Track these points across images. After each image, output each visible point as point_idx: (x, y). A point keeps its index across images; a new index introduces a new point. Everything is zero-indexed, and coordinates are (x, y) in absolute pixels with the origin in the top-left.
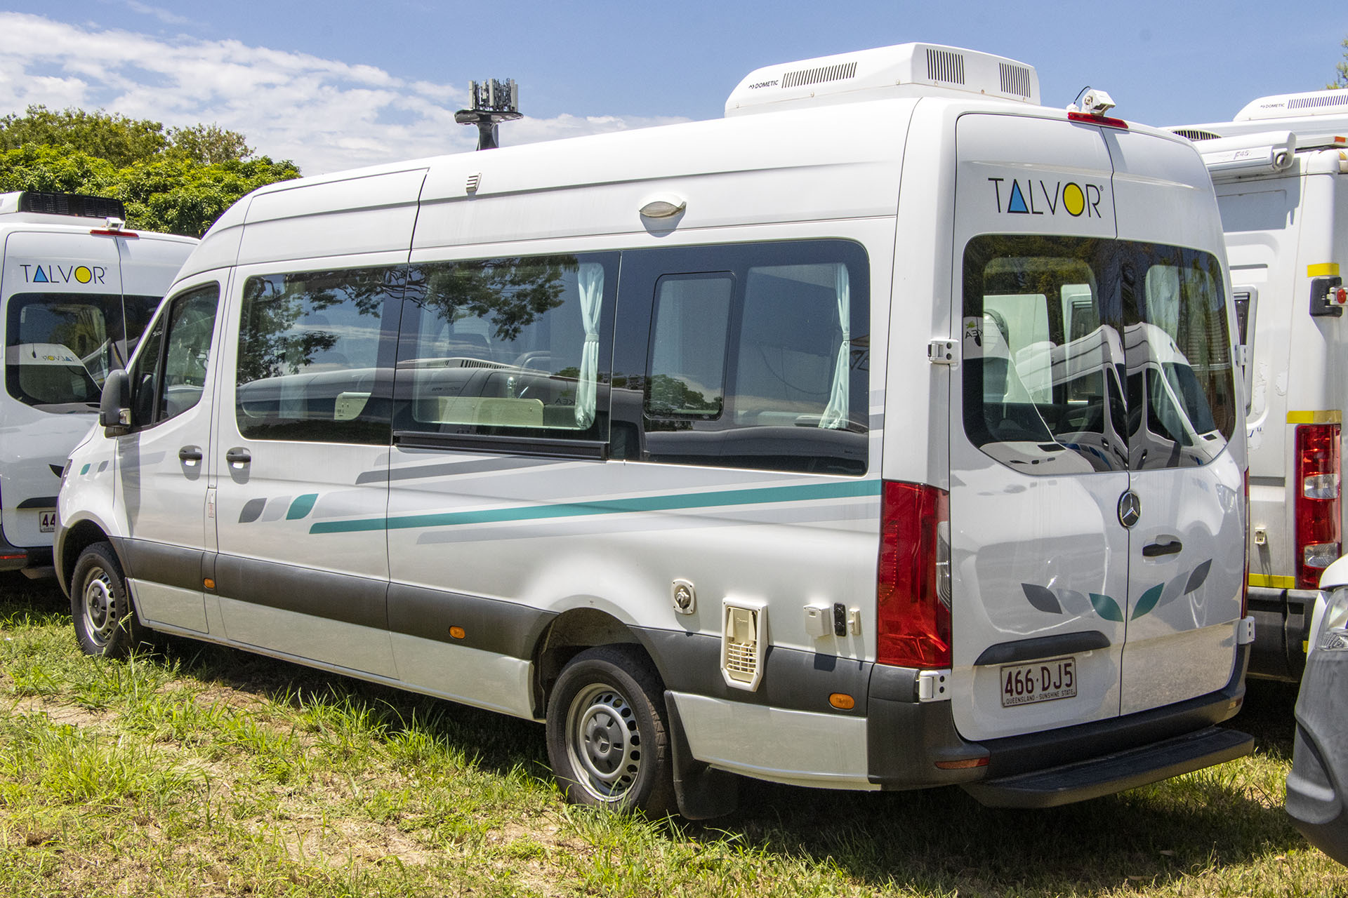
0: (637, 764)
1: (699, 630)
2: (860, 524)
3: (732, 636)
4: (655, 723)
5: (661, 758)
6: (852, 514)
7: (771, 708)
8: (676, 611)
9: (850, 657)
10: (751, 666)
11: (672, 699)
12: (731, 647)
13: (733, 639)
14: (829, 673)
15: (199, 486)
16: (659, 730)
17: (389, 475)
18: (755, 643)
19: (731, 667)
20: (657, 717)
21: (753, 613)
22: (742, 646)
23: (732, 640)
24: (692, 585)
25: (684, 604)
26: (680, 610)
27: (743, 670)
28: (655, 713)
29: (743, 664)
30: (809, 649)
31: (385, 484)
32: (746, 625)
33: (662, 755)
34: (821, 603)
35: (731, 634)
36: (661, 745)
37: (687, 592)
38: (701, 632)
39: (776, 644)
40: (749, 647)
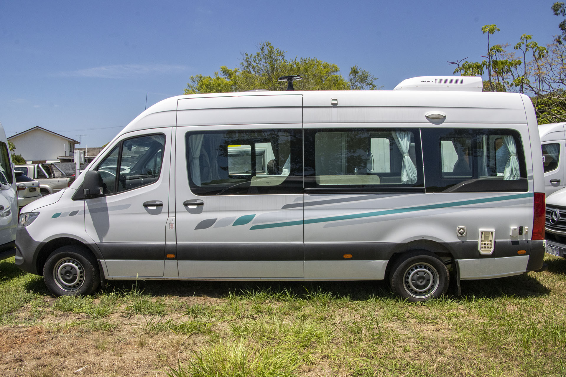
2: (527, 205)
6: (525, 202)
7: (495, 258)
8: (458, 236)
9: (523, 240)
10: (490, 248)
11: (457, 262)
12: (483, 243)
14: (517, 245)
15: (162, 217)
17: (303, 205)
18: (492, 241)
19: (482, 249)
21: (492, 233)
22: (486, 242)
23: (483, 241)
24: (465, 227)
25: (462, 233)
26: (460, 235)
29: (487, 248)
30: (508, 240)
31: (302, 208)
32: (489, 236)
34: (514, 227)
35: (483, 239)
37: (464, 230)
38: (468, 241)
39: (499, 240)
40: (489, 242)
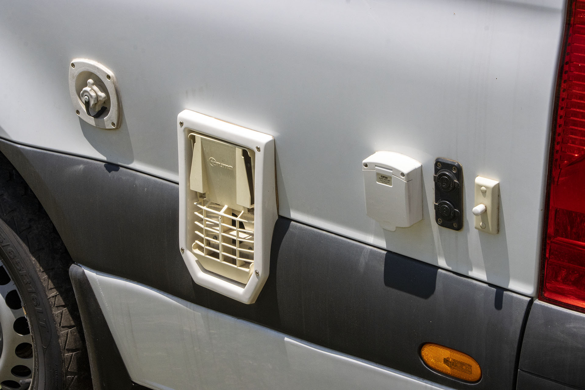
0: (30, 363)
1: (131, 162)
3: (200, 190)
4: (56, 312)
5: (71, 373)
7: (287, 339)
8: (82, 121)
9: (472, 274)
10: (242, 255)
11: (84, 283)
12: (201, 211)
13: (202, 196)
14: (422, 300)
16: (64, 323)
18: (251, 211)
19: (201, 249)
20: (60, 301)
21: (245, 153)
22: (222, 213)
23: (200, 197)
24: (111, 73)
25: (98, 109)
26: (91, 121)
27: (226, 259)
28: (54, 293)
29: (226, 249)
30: (371, 239)
32: (231, 173)
33: (73, 367)
35: (198, 185)
36: (69, 350)
37: (103, 88)
38: (135, 165)
39: (294, 215)
40: (238, 219)
